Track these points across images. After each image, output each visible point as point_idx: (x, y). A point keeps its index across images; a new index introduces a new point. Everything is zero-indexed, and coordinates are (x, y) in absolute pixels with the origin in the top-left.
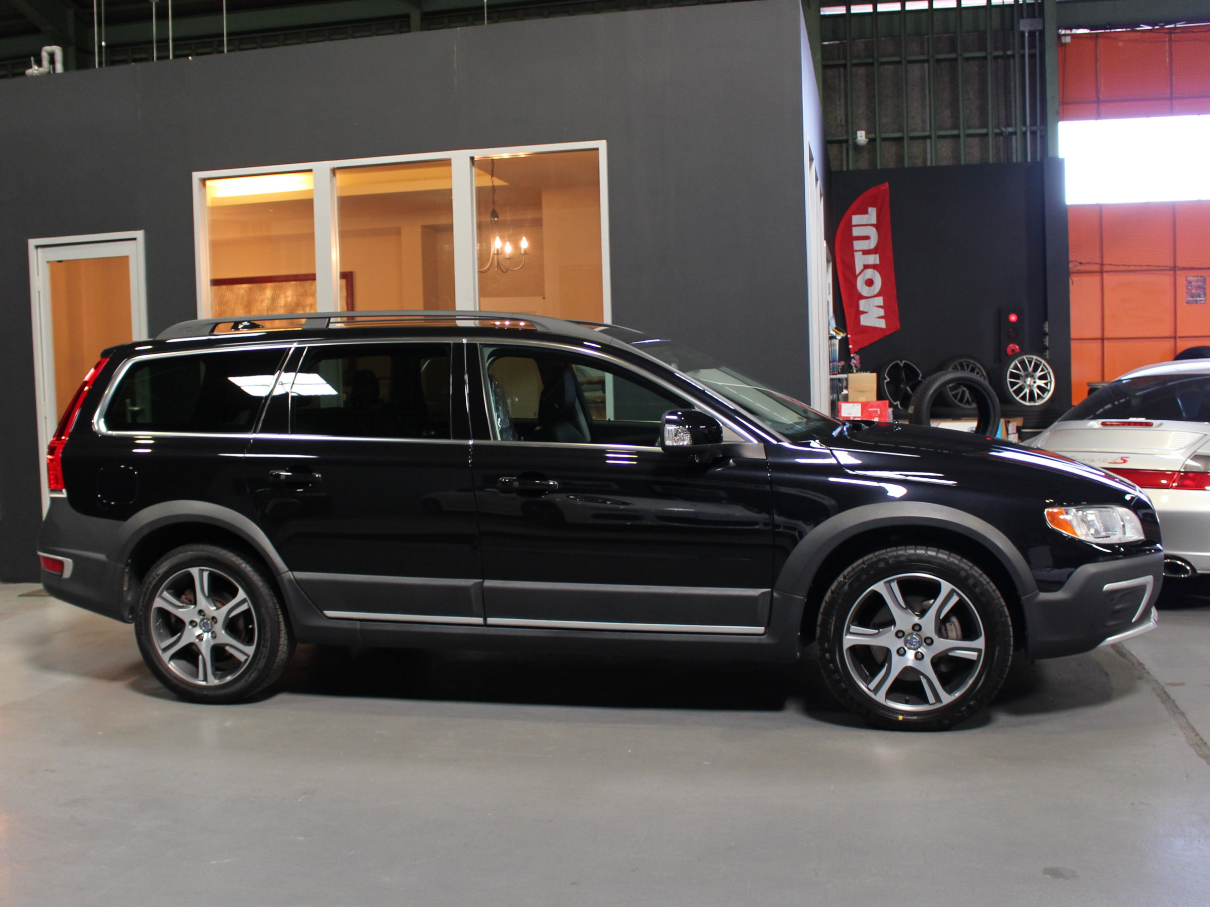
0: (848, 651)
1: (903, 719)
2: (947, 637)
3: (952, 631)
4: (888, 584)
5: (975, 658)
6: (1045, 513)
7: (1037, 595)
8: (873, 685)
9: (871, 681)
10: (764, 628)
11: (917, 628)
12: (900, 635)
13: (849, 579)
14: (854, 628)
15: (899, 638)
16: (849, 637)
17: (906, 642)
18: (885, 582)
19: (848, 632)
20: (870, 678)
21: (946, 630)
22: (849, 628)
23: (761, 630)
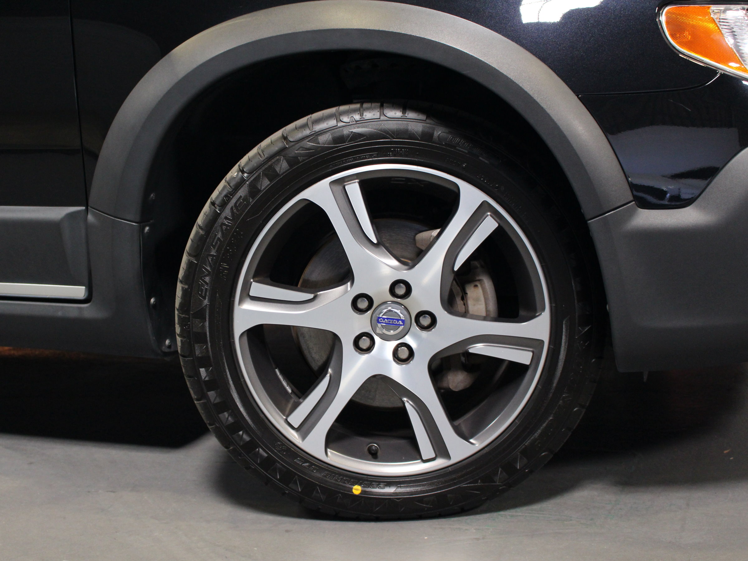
0: (245, 338)
1: (363, 492)
2: (465, 314)
3: (477, 300)
4: (338, 188)
5: (527, 362)
6: (663, 19)
7: (631, 214)
8: (297, 417)
9: (296, 406)
10: (84, 287)
11: (401, 290)
12: (363, 304)
13: (250, 173)
14: (257, 289)
15: (361, 311)
16: (248, 306)
17: (375, 321)
18: (333, 183)
19: (246, 295)
20: (294, 398)
21: (464, 298)
22: (247, 287)
23: (79, 291)
